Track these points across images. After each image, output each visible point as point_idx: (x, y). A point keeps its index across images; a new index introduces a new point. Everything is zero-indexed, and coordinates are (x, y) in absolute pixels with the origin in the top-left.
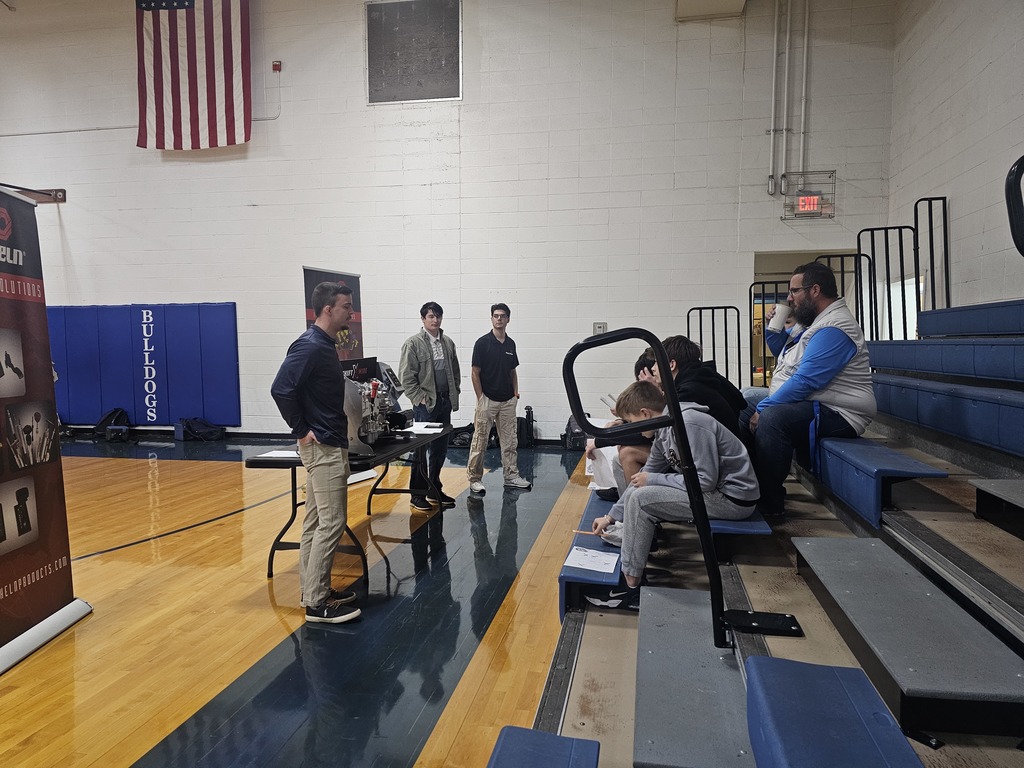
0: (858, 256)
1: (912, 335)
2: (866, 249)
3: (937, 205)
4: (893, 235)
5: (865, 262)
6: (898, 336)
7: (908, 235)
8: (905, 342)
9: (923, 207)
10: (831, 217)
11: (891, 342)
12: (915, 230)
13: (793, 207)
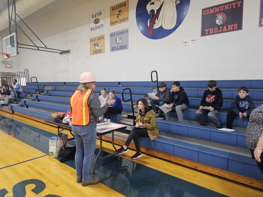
0: (18, 75)
1: (25, 85)
2: (19, 74)
3: (27, 70)
4: (22, 73)
5: (19, 76)
6: (24, 85)
7: (24, 73)
8: (24, 86)
9: (25, 70)
10: (12, 68)
11: (23, 86)
12: (25, 73)
13: (6, 66)
